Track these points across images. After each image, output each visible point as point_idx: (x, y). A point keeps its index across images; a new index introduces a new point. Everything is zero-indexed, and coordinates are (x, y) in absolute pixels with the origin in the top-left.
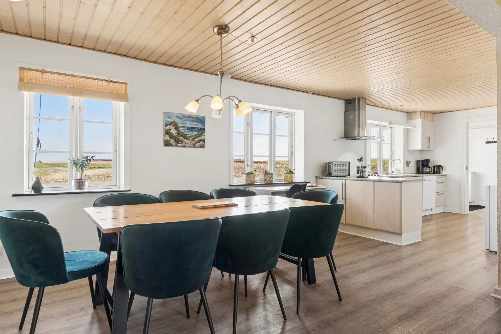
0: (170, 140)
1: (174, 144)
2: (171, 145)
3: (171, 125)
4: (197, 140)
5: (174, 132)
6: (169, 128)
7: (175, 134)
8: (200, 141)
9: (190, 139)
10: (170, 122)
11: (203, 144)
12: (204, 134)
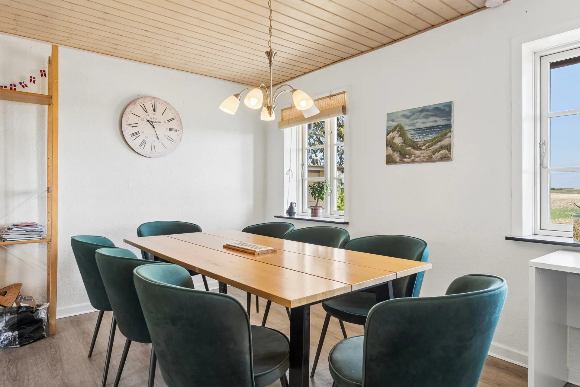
0: (393, 154)
1: (398, 159)
2: (395, 162)
3: (395, 131)
4: (435, 147)
5: (398, 141)
6: (391, 137)
7: (399, 144)
8: (442, 148)
9: (423, 148)
10: (393, 128)
11: (446, 154)
12: (449, 134)
